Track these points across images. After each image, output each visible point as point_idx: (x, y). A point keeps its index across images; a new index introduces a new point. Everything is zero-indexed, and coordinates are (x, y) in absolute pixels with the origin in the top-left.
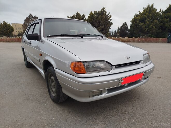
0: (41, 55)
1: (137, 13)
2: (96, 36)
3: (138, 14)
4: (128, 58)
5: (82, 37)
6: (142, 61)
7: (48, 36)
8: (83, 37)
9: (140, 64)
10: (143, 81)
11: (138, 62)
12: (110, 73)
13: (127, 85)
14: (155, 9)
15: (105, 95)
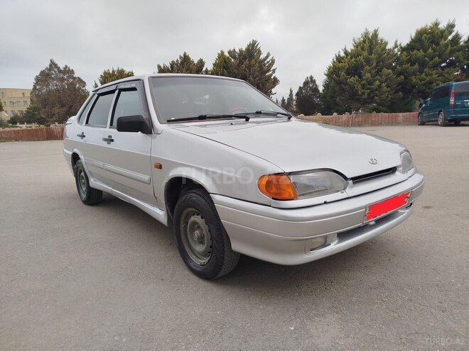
0: (160, 167)
1: (339, 52)
2: (275, 115)
3: (342, 54)
4: (373, 162)
5: (247, 119)
6: (400, 166)
7: (169, 121)
8: (250, 120)
9: (397, 173)
10: (403, 213)
11: (391, 171)
12: (344, 195)
13: (373, 223)
14: (382, 40)
15: (335, 247)
